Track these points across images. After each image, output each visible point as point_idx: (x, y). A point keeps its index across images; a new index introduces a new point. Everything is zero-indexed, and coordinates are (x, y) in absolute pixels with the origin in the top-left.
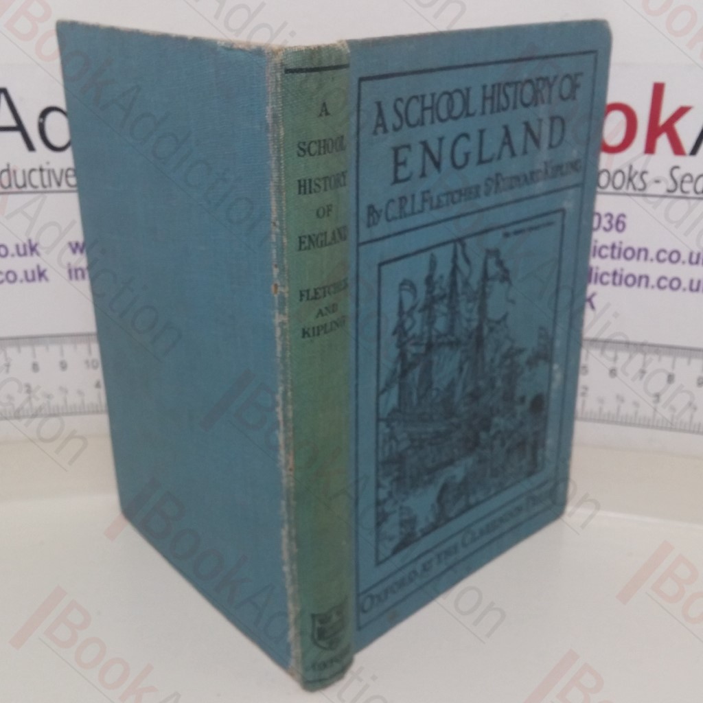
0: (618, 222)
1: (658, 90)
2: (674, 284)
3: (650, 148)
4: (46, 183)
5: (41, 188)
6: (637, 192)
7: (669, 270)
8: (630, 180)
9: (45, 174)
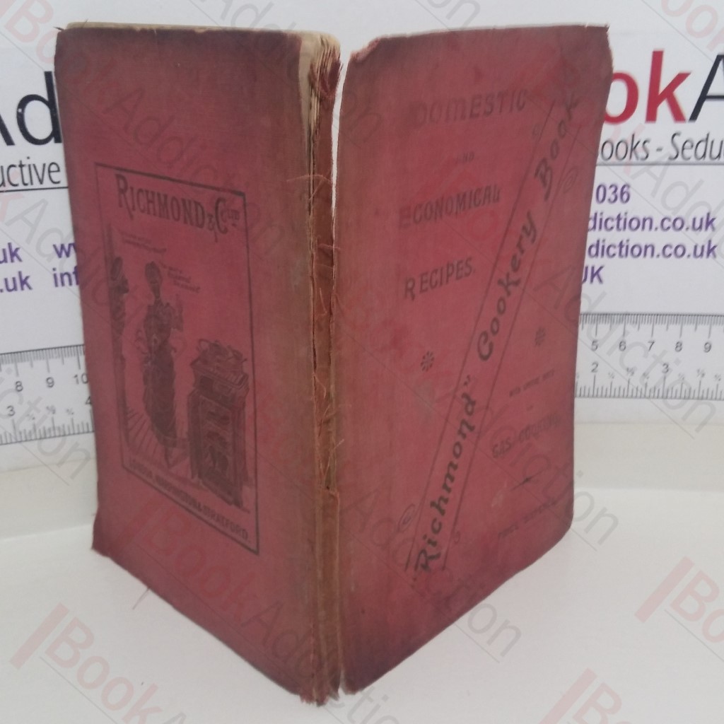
0: (622, 194)
1: (657, 57)
2: (679, 251)
3: (651, 116)
4: (27, 180)
5: (21, 187)
6: (639, 161)
7: (674, 237)
8: (633, 149)
9: (26, 170)
